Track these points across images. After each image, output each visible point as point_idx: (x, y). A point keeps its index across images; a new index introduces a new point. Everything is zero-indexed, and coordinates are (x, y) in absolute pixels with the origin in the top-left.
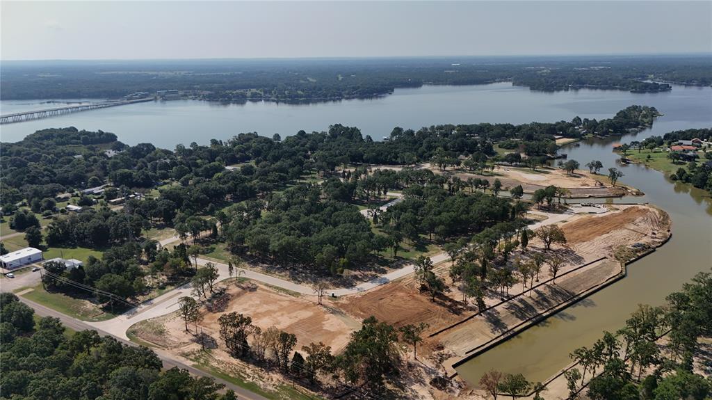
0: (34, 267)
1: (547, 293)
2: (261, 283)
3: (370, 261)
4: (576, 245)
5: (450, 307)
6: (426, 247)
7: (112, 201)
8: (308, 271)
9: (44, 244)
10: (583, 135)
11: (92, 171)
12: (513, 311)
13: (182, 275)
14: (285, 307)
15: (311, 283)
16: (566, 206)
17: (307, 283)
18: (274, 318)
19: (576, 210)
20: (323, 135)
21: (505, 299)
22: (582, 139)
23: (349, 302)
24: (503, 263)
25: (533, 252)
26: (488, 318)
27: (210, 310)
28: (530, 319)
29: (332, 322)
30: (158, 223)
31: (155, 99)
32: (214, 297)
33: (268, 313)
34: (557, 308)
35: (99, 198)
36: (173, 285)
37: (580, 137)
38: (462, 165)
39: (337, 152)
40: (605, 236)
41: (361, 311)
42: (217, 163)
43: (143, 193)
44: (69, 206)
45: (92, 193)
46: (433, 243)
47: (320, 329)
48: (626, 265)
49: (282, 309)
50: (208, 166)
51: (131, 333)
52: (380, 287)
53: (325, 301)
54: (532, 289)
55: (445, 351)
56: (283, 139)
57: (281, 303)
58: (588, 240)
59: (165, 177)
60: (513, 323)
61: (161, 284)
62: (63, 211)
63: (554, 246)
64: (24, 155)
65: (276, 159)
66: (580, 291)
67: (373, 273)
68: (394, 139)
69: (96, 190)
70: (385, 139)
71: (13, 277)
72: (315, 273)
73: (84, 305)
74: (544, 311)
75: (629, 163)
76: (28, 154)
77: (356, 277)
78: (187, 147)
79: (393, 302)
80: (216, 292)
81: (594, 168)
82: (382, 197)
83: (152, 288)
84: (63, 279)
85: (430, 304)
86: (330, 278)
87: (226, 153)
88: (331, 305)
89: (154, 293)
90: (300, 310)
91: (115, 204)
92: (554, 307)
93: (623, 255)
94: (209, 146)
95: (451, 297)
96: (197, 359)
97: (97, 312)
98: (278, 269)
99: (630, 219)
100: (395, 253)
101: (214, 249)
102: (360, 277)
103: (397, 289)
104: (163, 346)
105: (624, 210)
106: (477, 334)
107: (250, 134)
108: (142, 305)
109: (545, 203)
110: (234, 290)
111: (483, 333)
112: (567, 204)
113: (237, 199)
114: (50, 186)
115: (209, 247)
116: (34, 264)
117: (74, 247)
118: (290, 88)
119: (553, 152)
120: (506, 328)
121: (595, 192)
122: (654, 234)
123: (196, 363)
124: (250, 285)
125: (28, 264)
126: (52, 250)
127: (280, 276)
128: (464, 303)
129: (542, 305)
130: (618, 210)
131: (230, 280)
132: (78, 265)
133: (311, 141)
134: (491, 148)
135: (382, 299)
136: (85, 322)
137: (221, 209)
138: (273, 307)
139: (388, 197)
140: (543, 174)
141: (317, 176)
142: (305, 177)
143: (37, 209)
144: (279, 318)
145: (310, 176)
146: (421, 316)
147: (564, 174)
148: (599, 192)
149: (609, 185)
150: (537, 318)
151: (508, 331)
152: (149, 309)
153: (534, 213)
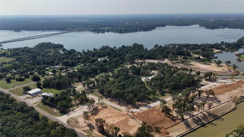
0: (39, 95)
1: (207, 115)
2: (109, 105)
3: (145, 99)
4: (219, 96)
5: (172, 118)
6: (165, 94)
7: (62, 71)
8: (124, 102)
9: (42, 87)
10: (224, 48)
11: (56, 60)
12: (194, 121)
13: (84, 101)
14: (116, 115)
15: (125, 106)
16: (216, 79)
17: (124, 106)
18: (113, 119)
19: (219, 81)
20: (131, 47)
21: (191, 116)
22: (224, 50)
23: (137, 114)
24: (191, 102)
25: (203, 98)
26: (185, 123)
27: (92, 114)
28: (200, 125)
29: (132, 122)
30: (76, 80)
31: (76, 31)
32: (94, 110)
33: (111, 117)
34: (210, 121)
35: (58, 70)
36: (81, 104)
37: (223, 49)
38: (179, 61)
39: (135, 54)
40: (230, 92)
41: (141, 118)
42: (95, 58)
43: (72, 68)
44: (49, 73)
45: (56, 68)
46: (167, 92)
47: (127, 124)
48: (237, 104)
49: (115, 116)
50: (92, 59)
51: (68, 122)
52: (148, 109)
53: (130, 114)
54: (201, 113)
55: (169, 135)
56: (117, 48)
57: (115, 113)
58: (223, 94)
59: (79, 62)
60: (194, 126)
61: (77, 104)
62: (47, 75)
63: (210, 96)
64: (36, 53)
65: (115, 57)
66: (219, 114)
67: (146, 103)
68: (155, 49)
69: (57, 67)
70: (152, 48)
71: (33, 99)
72: (126, 103)
73: (54, 110)
74: (205, 121)
75: (241, 61)
76: (37, 52)
77: (140, 105)
78: (86, 51)
79: (152, 115)
80: (94, 108)
81: (228, 63)
82: (150, 73)
83: (74, 105)
84: (47, 101)
85: (165, 117)
86: (131, 105)
87: (98, 54)
88: (131, 115)
89: (75, 107)
90: (121, 116)
91: (63, 72)
92: (209, 120)
93: (236, 100)
94: (93, 51)
95: (172, 115)
96: (88, 133)
97: (58, 113)
98: (114, 100)
99: (239, 86)
100: (154, 96)
101: (94, 91)
102: (141, 105)
103: (154, 110)
104: (78, 127)
105: (238, 82)
107: (106, 46)
108: (71, 112)
109: (208, 78)
110: (100, 107)
111: (183, 129)
112: (216, 78)
113: (102, 72)
114: (44, 65)
115: (92, 90)
116: (39, 94)
117: (51, 88)
118: (120, 27)
119: (213, 56)
120: (191, 127)
121: (227, 73)
123: (88, 134)
124: (105, 106)
125: (37, 94)
126: (44, 89)
127: (115, 103)
128: (177, 117)
129: (205, 119)
130: (235, 81)
131: (99, 103)
132: (52, 95)
133: (126, 50)
134: (190, 54)
135: (148, 114)
136: (54, 116)
137: (96, 76)
138: (113, 115)
139: (152, 73)
140: (208, 65)
141: (128, 63)
142: (124, 63)
143: (39, 73)
144: (114, 119)
145: (125, 63)
146: (162, 122)
147: (216, 65)
148: (229, 73)
149: (232, 71)
150: (203, 124)
151: (192, 129)
152: (73, 113)
153: (204, 82)
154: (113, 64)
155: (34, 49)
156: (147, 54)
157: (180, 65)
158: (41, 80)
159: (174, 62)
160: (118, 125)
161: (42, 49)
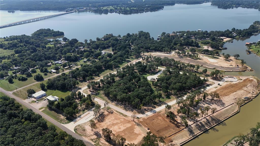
0: (44, 99)
1: (210, 120)
2: (115, 110)
4: (223, 98)
5: (176, 124)
6: (170, 96)
8: (130, 106)
9: (46, 88)
10: (235, 36)
11: (57, 54)
12: (197, 127)
13: (90, 105)
14: (122, 122)
15: (131, 111)
16: (222, 77)
17: (129, 111)
19: (226, 79)
20: (136, 35)
21: (195, 122)
22: (234, 39)
23: (143, 120)
24: (196, 106)
25: (207, 101)
26: (188, 130)
27: (99, 121)
28: (203, 131)
29: (137, 130)
30: (81, 79)
31: (76, 12)
32: (100, 116)
33: (117, 124)
34: (213, 126)
35: (61, 66)
36: (87, 109)
37: (233, 37)
40: (235, 93)
41: (147, 124)
43: (75, 64)
44: (52, 70)
45: (58, 63)
46: (172, 94)
47: (133, 132)
48: (240, 107)
49: (121, 122)
51: (75, 130)
52: (153, 114)
53: (136, 120)
54: (205, 118)
55: (173, 143)
56: (122, 36)
57: (121, 119)
58: (228, 95)
59: (82, 56)
60: (197, 132)
61: (83, 109)
62: (50, 73)
63: (215, 99)
64: (35, 43)
65: (120, 49)
66: (222, 119)
67: (151, 108)
68: (162, 37)
69: (60, 62)
71: (38, 103)
72: (132, 107)
73: (60, 116)
74: (208, 127)
75: (250, 53)
77: (145, 109)
78: (89, 41)
79: (157, 122)
80: (101, 113)
81: (236, 57)
82: (156, 69)
83: (80, 110)
84: (53, 107)
85: (169, 123)
86: (137, 109)
87: (102, 45)
88: (137, 122)
89: (81, 113)
90: (127, 123)
91: (66, 69)
92: (212, 126)
93: (240, 103)
94: (96, 41)
95: (177, 120)
96: (95, 142)
97: (65, 120)
98: (120, 104)
99: (245, 85)
100: (159, 99)
102: (147, 109)
103: (159, 116)
104: (85, 136)
105: (244, 80)
106: (184, 136)
107: (110, 35)
108: (78, 118)
109: (215, 76)
110: (106, 113)
111: (186, 136)
113: (106, 69)
114: (45, 61)
115: (98, 92)
116: (44, 97)
117: (55, 90)
119: (222, 46)
120: (194, 134)
121: (234, 69)
122: (253, 92)
123: (95, 143)
124: (111, 111)
125: (42, 97)
126: (49, 91)
127: (121, 107)
128: (181, 123)
129: (208, 125)
130: (241, 80)
131: (105, 108)
132: (57, 99)
133: (131, 39)
134: (198, 44)
135: (154, 120)
136: (61, 124)
137: (101, 73)
138: (119, 121)
139: (158, 70)
140: (216, 59)
141: (133, 57)
142: (129, 57)
143: (42, 71)
144: (120, 126)
145: (131, 57)
146: (166, 128)
147: (224, 59)
148: (236, 69)
149: (240, 66)
150: (205, 130)
151: (195, 135)
152: (80, 119)
153: (210, 80)
154: (118, 59)
155: (32, 39)
156: (154, 46)
157: (187, 59)
158: (44, 79)
159: (181, 55)
160: (124, 133)
161: (42, 39)
